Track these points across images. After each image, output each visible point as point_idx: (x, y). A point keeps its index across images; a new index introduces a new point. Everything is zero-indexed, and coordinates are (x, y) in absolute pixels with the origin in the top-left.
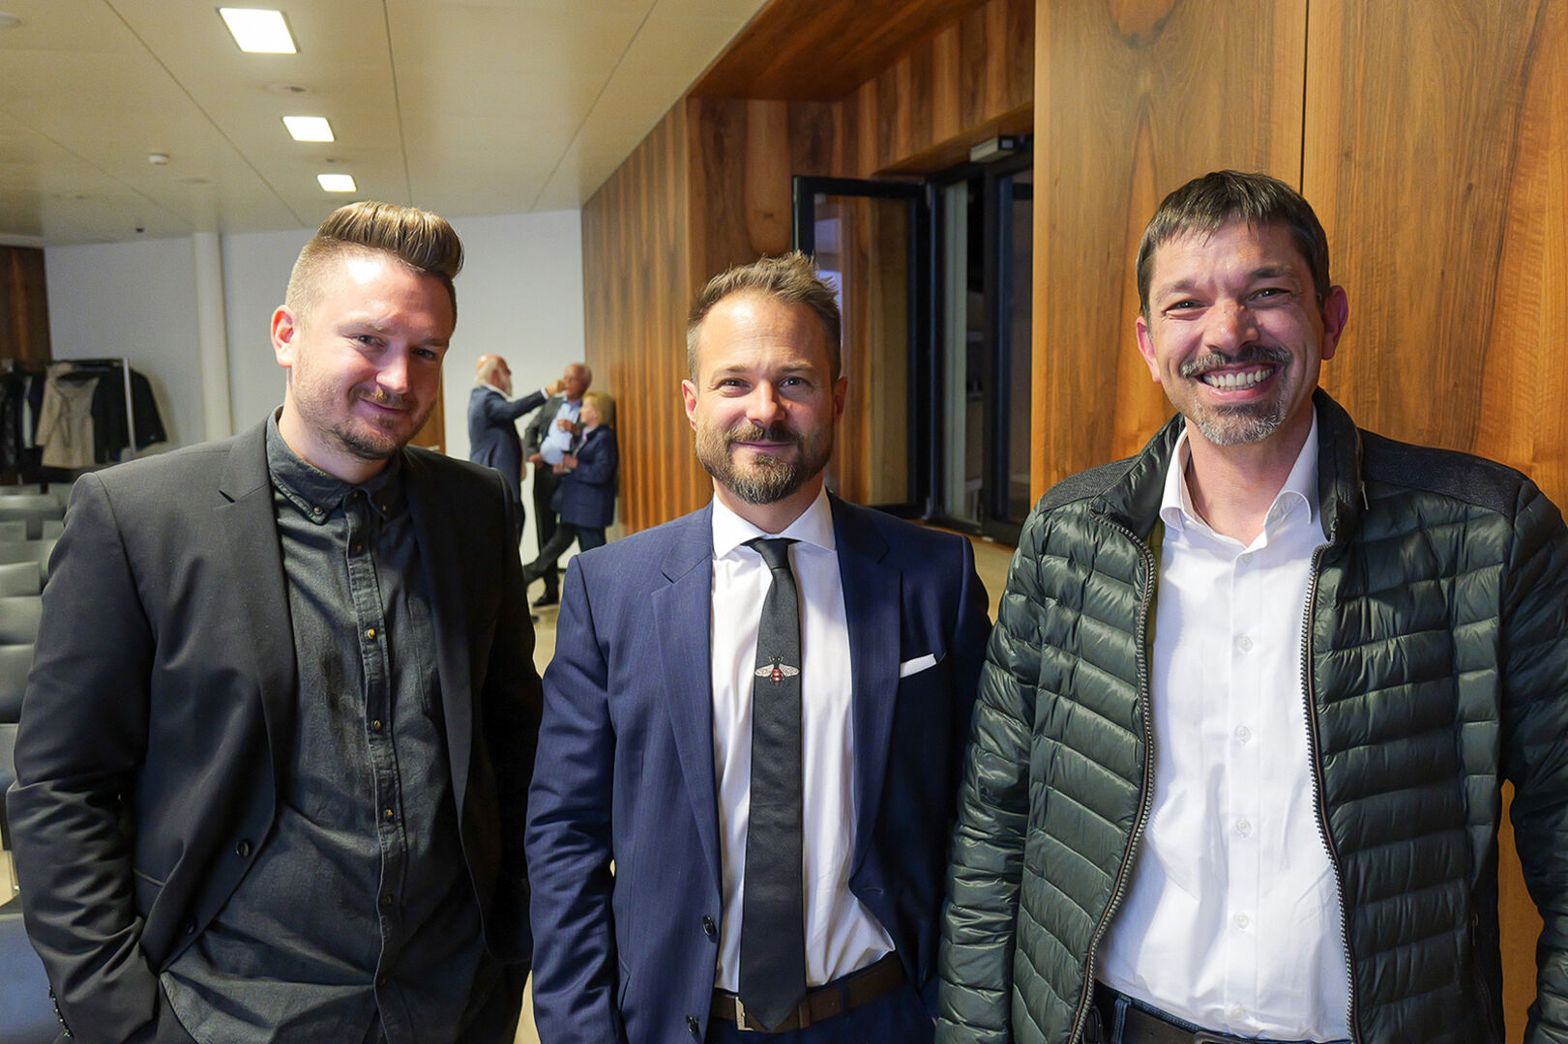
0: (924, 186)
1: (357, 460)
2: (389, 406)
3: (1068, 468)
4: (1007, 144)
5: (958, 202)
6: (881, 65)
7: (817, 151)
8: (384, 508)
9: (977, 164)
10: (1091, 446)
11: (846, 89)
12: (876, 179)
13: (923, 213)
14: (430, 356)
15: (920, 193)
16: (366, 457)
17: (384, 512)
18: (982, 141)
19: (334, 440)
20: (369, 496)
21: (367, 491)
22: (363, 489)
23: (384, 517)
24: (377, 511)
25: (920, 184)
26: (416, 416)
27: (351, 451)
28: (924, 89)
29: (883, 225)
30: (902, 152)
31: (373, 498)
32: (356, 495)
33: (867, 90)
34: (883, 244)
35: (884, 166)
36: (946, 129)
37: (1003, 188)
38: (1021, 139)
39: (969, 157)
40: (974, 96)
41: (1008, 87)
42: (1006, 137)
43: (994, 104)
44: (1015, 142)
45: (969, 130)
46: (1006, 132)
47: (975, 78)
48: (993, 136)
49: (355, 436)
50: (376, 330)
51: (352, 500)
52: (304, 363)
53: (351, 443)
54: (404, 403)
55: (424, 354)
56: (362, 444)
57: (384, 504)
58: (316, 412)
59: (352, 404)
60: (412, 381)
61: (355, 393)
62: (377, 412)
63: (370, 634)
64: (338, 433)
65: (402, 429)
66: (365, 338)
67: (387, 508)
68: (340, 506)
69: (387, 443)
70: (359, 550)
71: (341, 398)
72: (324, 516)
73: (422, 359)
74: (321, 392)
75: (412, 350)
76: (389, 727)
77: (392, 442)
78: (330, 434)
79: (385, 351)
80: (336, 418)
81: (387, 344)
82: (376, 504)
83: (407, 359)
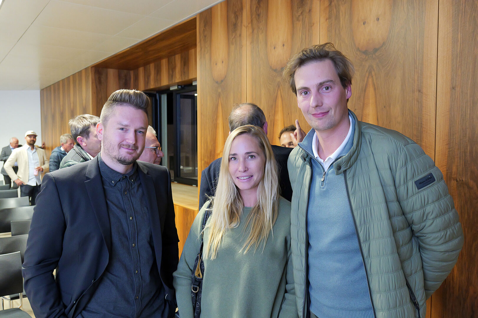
1: (122, 165)
2: (130, 148)
3: (206, 160)
4: (180, 87)
5: (164, 98)
6: (146, 64)
7: (126, 83)
8: (132, 181)
9: (171, 90)
10: (211, 156)
11: (136, 68)
13: (156, 100)
14: (142, 133)
15: (155, 96)
16: (125, 164)
18: (173, 85)
19: (115, 160)
20: (128, 177)
21: (127, 176)
22: (127, 175)
23: (132, 183)
24: (130, 181)
25: (155, 93)
26: (138, 151)
27: (120, 163)
28: (158, 71)
30: (152, 86)
31: (129, 178)
32: (124, 177)
33: (141, 70)
35: (146, 89)
36: (165, 82)
37: (178, 96)
38: (183, 86)
39: (169, 89)
40: (172, 76)
41: (181, 75)
42: (179, 85)
43: (178, 79)
44: (181, 87)
45: (170, 83)
46: (179, 84)
47: (173, 72)
48: (176, 85)
49: (121, 158)
50: (124, 126)
51: (123, 179)
52: (105, 138)
53: (120, 161)
54: (134, 147)
55: (140, 132)
56: (123, 161)
57: (132, 179)
58: (109, 152)
59: (119, 149)
60: (136, 140)
61: (120, 146)
62: (127, 150)
63: (131, 218)
64: (116, 158)
65: (134, 155)
66: (122, 129)
67: (133, 181)
68: (120, 180)
69: (130, 159)
70: (126, 193)
71: (116, 147)
72: (115, 184)
73: (139, 134)
74: (110, 146)
75: (136, 131)
76: (137, 246)
77: (131, 159)
78: (114, 159)
79: (128, 132)
80: (115, 153)
81: (128, 130)
82: (130, 179)
83: (135, 134)
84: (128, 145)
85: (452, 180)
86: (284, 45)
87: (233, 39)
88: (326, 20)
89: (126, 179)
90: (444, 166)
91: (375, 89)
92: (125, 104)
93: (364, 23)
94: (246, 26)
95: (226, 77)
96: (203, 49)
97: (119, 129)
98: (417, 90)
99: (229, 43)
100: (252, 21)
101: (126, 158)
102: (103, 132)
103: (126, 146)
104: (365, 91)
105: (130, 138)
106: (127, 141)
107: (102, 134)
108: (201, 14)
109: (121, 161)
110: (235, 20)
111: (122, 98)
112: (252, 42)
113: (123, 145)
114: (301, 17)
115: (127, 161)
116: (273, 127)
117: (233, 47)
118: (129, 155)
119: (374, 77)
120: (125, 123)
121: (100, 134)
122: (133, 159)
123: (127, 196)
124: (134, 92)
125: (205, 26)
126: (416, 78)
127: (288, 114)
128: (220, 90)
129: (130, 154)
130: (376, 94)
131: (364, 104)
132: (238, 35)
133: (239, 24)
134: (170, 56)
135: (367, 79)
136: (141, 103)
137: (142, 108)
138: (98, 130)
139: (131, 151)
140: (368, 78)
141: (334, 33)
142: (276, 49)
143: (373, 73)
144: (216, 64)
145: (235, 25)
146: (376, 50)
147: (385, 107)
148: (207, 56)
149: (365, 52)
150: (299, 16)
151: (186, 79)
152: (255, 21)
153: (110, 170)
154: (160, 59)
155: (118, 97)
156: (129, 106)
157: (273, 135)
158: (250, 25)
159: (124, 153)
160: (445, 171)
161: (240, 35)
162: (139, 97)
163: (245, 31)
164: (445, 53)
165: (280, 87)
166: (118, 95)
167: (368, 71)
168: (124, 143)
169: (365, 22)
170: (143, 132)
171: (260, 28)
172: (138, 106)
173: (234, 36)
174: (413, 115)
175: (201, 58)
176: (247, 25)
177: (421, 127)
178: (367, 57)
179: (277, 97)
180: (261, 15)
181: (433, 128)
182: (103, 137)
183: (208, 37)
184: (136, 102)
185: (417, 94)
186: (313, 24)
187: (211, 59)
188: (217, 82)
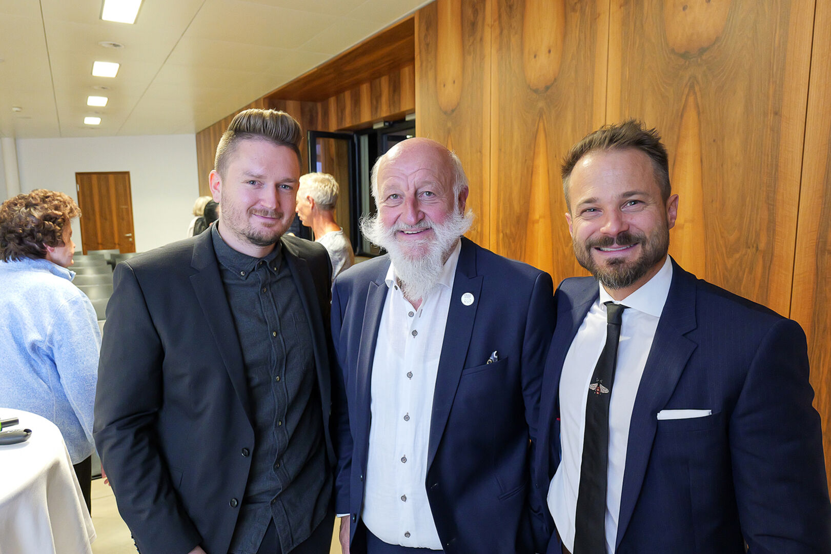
0: (353, 135)
2: (268, 216)
4: (387, 124)
5: (365, 141)
6: (339, 92)
7: (312, 121)
8: (275, 269)
9: (375, 130)
11: (324, 98)
12: (337, 132)
13: (353, 145)
14: (288, 188)
15: (351, 138)
17: (275, 271)
18: (378, 122)
20: (268, 263)
21: (266, 261)
23: (276, 274)
24: (271, 270)
26: (284, 221)
28: (357, 102)
29: (338, 148)
30: (348, 123)
31: (270, 264)
32: (261, 263)
33: (332, 100)
34: (339, 155)
35: (339, 128)
36: (366, 117)
37: (385, 138)
38: (391, 123)
39: (372, 127)
40: (376, 108)
41: (390, 106)
42: (387, 122)
43: (385, 111)
44: (389, 124)
45: (374, 118)
46: (387, 120)
47: (377, 102)
48: (382, 121)
49: (253, 235)
50: (256, 177)
51: (260, 266)
52: (224, 199)
53: (251, 238)
54: (276, 214)
55: (285, 187)
56: (257, 239)
57: (275, 267)
58: (232, 224)
59: (249, 217)
60: (279, 203)
61: (250, 211)
62: (263, 220)
63: (274, 334)
64: (244, 234)
65: (277, 228)
66: (253, 182)
67: (277, 269)
68: (254, 270)
69: (269, 236)
70: (265, 291)
71: (244, 215)
72: (246, 276)
73: (284, 190)
74: (233, 213)
75: (277, 186)
76: (283, 380)
77: (272, 235)
78: (241, 235)
79: (263, 188)
80: (242, 226)
81: (263, 184)
82: (271, 267)
83: (275, 191)
84: (264, 211)
85: (827, 253)
86: (549, 51)
87: (470, 45)
88: (620, 8)
89: (265, 267)
90: (813, 231)
91: (699, 114)
92: (256, 137)
93: (684, 9)
94: (490, 26)
95: (458, 104)
96: (424, 64)
97: (247, 182)
98: (772, 112)
99: (464, 51)
100: (500, 16)
101: (262, 234)
102: (220, 187)
103: (261, 211)
104: (682, 116)
105: (267, 198)
106: (262, 203)
107: (219, 192)
108: (421, 11)
109: (254, 240)
110: (474, 16)
111: (250, 126)
112: (500, 49)
113: (256, 211)
114: (578, 6)
115: (264, 238)
116: (530, 176)
117: (469, 59)
118: (266, 229)
119: (698, 94)
120: (258, 170)
121: (216, 191)
122: (275, 235)
123: (267, 296)
124: (272, 113)
125: (427, 29)
126: (771, 92)
127: (556, 156)
128: (449, 124)
129: (269, 226)
130: (700, 122)
131: (678, 138)
132: (478, 38)
133: (480, 23)
134: (373, 79)
135: (686, 97)
136: (285, 134)
137: (287, 143)
138: (213, 185)
139: (270, 222)
140: (688, 95)
141: (633, 28)
142: (537, 58)
143: (697, 89)
144: (444, 86)
145: (474, 25)
146: (702, 51)
147: (714, 141)
148: (431, 74)
149: (685, 55)
150: (576, 3)
151: (397, 111)
152: (505, 17)
153: (236, 253)
154: (358, 84)
155: (243, 124)
156: (264, 140)
157: (531, 189)
158: (497, 23)
159: (257, 225)
160: (814, 240)
161: (481, 39)
162: (281, 122)
163: (489, 34)
164: (825, 50)
165: (543, 117)
166: (242, 121)
167: (689, 84)
168: (258, 207)
169: (687, 6)
170: (291, 188)
171: (513, 27)
172: (280, 140)
173: (471, 41)
174: (762, 152)
175: (421, 78)
176: (492, 23)
177: (777, 170)
178: (687, 63)
179: (537, 130)
180: (515, 7)
181: (797, 173)
182: (220, 197)
183: (432, 46)
184: (275, 132)
185: (772, 118)
186: (597, 16)
187: (436, 79)
188: (445, 113)
